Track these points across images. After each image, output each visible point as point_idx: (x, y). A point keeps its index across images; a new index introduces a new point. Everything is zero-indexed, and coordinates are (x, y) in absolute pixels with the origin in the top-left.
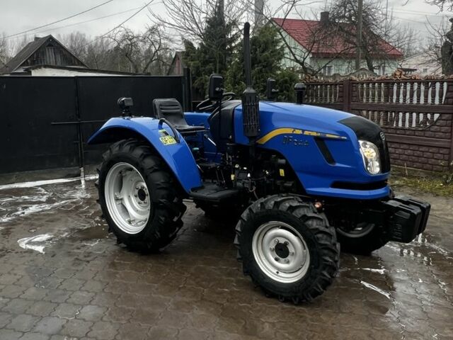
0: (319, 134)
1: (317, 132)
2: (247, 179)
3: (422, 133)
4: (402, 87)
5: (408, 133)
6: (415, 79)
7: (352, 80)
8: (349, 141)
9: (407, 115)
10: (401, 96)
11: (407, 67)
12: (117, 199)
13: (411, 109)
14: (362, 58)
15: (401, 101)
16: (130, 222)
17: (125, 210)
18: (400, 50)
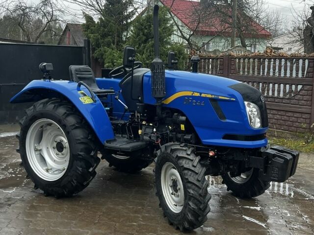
0: (213, 96)
1: (212, 95)
2: (153, 133)
3: (288, 101)
4: (272, 63)
5: (276, 101)
6: (283, 56)
7: (230, 55)
8: (237, 102)
9: (276, 86)
10: (271, 70)
11: (276, 46)
12: (36, 150)
13: (279, 81)
14: (236, 37)
15: (271, 74)
16: (47, 171)
17: (43, 160)
18: (268, 31)
